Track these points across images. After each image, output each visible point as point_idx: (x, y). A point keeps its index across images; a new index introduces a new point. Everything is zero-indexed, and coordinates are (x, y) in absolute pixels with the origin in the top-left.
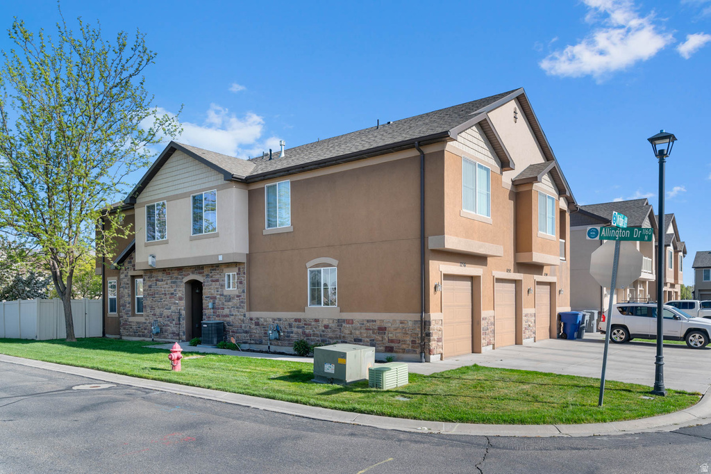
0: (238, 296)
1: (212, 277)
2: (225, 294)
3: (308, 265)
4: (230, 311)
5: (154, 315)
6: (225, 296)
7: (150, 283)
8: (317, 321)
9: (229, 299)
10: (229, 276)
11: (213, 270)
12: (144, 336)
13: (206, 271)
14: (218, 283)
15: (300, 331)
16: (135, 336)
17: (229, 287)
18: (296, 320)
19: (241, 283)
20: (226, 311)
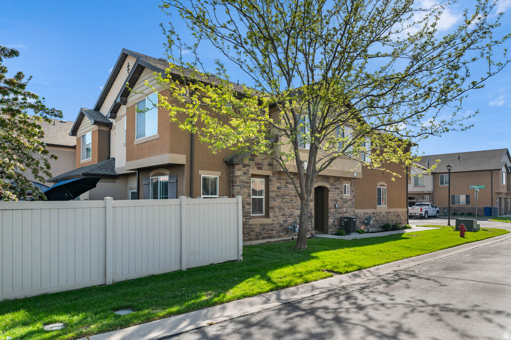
0: (351, 200)
1: (335, 185)
2: (344, 198)
3: (378, 184)
4: (346, 210)
5: (283, 215)
6: (344, 199)
7: (279, 185)
8: (380, 213)
9: (346, 201)
10: (345, 186)
11: (336, 181)
12: (270, 237)
13: (332, 181)
14: (339, 190)
15: (375, 219)
16: (257, 239)
17: (345, 193)
18: (374, 213)
19: (352, 191)
20: (344, 210)
